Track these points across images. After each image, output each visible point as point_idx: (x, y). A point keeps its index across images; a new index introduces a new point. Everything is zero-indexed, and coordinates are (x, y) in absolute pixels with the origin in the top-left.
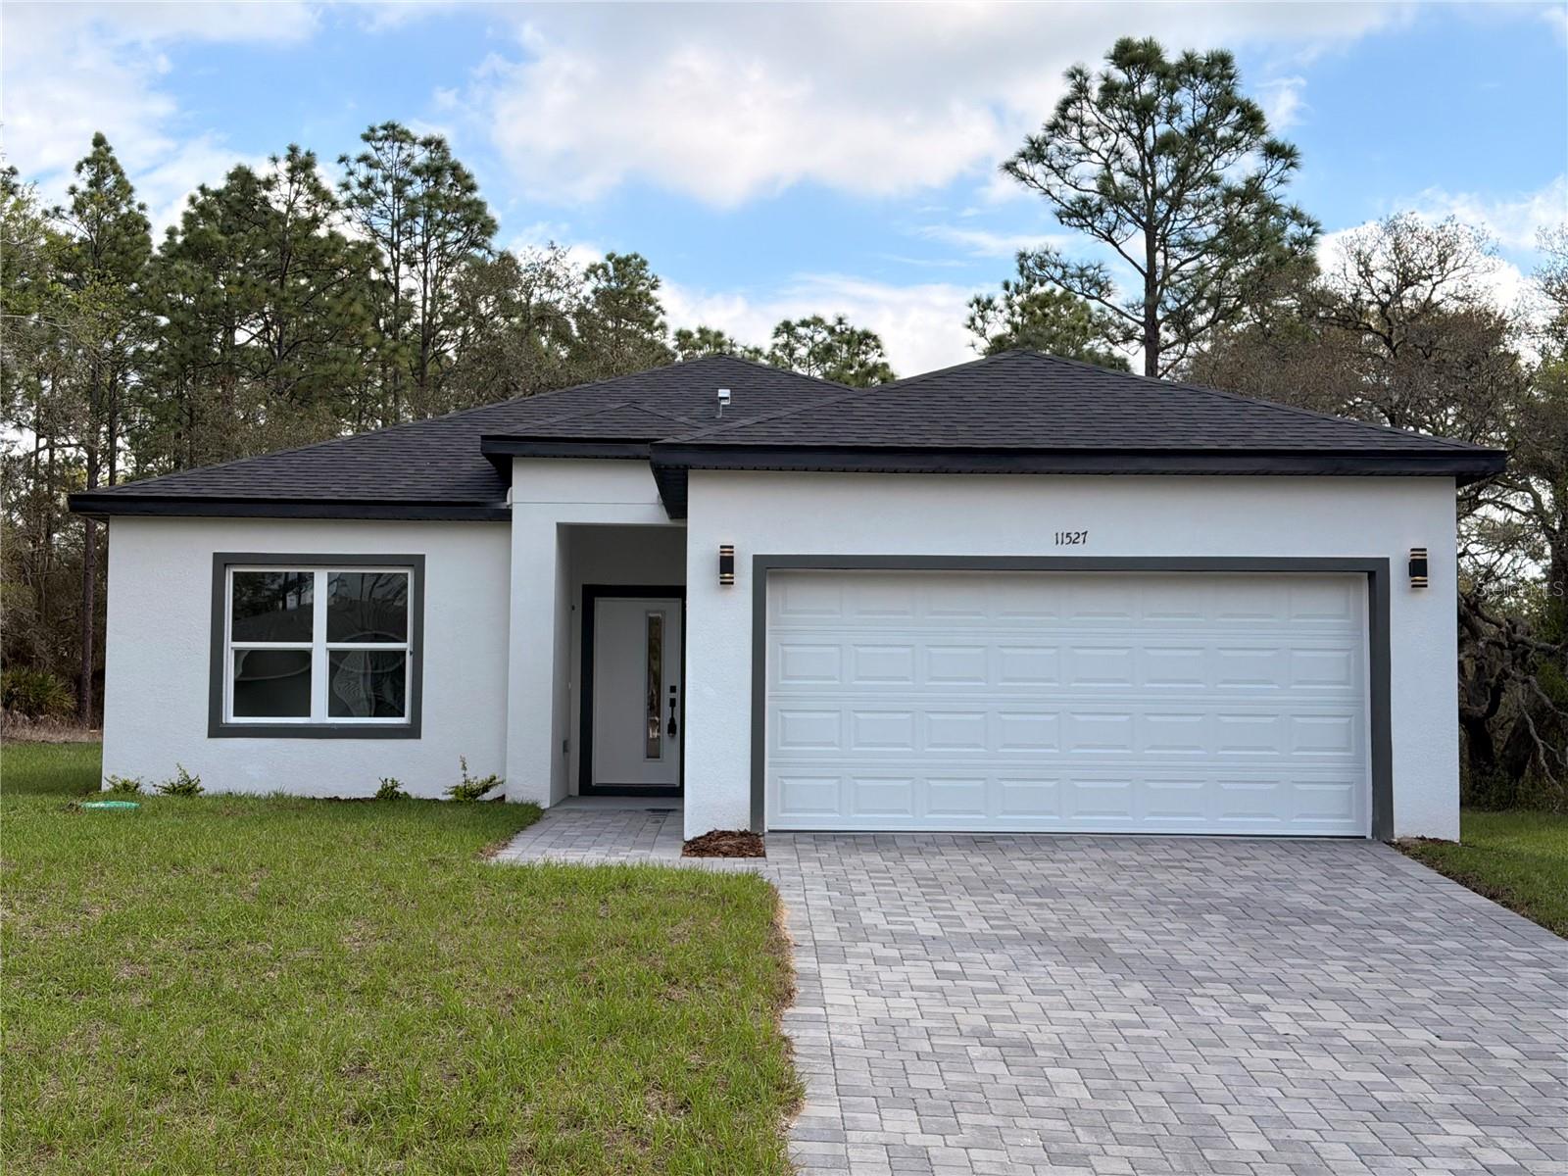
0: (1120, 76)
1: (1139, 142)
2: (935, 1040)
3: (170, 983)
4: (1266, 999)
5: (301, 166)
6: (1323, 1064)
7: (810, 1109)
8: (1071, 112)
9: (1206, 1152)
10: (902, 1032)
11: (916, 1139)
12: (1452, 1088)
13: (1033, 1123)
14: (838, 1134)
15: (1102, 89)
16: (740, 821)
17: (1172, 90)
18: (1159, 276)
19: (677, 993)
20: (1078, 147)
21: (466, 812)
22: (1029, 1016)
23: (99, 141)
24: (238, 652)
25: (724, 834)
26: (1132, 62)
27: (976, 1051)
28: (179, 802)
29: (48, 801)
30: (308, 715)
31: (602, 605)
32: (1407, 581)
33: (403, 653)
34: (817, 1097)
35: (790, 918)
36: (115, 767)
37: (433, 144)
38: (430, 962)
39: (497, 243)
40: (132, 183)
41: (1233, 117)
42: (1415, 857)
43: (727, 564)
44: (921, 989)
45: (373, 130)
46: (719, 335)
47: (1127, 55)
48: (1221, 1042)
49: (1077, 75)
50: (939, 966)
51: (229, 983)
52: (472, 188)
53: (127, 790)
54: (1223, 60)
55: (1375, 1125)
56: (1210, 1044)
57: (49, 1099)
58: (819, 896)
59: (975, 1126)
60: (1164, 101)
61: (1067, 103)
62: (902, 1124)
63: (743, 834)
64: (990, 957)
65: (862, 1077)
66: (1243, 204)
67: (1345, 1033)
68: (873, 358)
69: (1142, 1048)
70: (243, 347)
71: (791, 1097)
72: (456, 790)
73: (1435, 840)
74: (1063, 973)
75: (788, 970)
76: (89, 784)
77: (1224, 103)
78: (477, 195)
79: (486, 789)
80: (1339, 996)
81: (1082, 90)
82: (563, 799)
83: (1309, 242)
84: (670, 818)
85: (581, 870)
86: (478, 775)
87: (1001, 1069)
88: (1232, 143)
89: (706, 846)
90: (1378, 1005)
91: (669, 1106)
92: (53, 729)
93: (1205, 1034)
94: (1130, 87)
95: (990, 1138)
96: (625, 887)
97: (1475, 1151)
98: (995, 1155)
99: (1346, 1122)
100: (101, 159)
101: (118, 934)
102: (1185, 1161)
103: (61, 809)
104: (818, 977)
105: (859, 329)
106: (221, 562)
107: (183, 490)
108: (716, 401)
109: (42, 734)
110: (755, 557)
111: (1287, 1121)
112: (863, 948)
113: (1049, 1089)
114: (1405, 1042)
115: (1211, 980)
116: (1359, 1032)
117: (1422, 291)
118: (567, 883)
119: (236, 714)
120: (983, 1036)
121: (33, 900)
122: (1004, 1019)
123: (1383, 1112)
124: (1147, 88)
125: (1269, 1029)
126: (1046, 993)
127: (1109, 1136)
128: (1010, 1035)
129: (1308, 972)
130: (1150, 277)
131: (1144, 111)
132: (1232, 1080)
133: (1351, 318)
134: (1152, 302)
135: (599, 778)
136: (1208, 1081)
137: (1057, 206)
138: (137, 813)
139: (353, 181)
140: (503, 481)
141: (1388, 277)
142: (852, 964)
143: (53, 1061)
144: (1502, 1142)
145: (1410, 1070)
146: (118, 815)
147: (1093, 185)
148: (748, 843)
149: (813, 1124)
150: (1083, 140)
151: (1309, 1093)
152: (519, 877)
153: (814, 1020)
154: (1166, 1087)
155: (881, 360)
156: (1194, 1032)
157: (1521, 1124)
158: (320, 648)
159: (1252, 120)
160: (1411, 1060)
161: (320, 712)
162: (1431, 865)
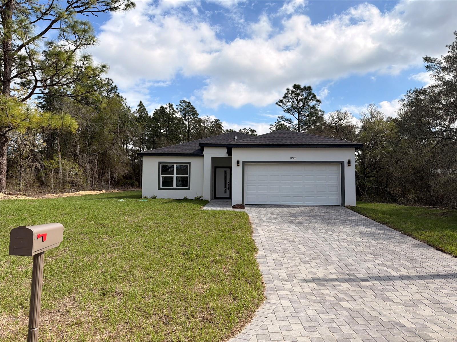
0: (294, 90)
1: (297, 100)
2: (278, 240)
3: (152, 229)
4: (332, 233)
5: (171, 106)
6: (344, 244)
7: (259, 252)
8: (287, 95)
9: (329, 261)
10: (273, 239)
11: (278, 258)
12: (367, 249)
13: (298, 255)
14: (265, 257)
15: (291, 92)
16: (241, 203)
17: (302, 92)
18: (300, 120)
19: (235, 232)
20: (287, 101)
21: (198, 201)
22: (293, 236)
23: (141, 102)
24: (162, 177)
25: (238, 205)
26: (296, 88)
27: (285, 242)
28: (153, 200)
29: (133, 200)
30: (173, 186)
31: (217, 169)
32: (347, 165)
33: (187, 177)
34: (260, 250)
35: (250, 218)
36: (144, 194)
37: (189, 103)
38: (194, 226)
39: (199, 117)
40: (146, 108)
41: (311, 96)
42: (349, 209)
43: (238, 163)
44: (274, 231)
45: (181, 101)
46: (233, 130)
47: (295, 86)
48: (326, 241)
49: (288, 89)
50: (277, 227)
51: (162, 229)
52: (195, 109)
53: (146, 198)
54: (310, 87)
55: (356, 255)
56: (325, 241)
57: (132, 250)
58: (254, 215)
59: (288, 256)
60: (301, 94)
61: (286, 94)
62: (275, 255)
63: (241, 205)
64: (284, 225)
65: (267, 247)
66: (313, 109)
67: (347, 239)
68: (255, 133)
69: (313, 242)
70: (163, 133)
71: (256, 250)
72: (196, 198)
73: (352, 206)
74: (297, 228)
75: (252, 228)
76: (140, 197)
77: (310, 94)
78: (196, 110)
79: (200, 198)
80: (344, 232)
81: (288, 92)
82: (212, 199)
83: (323, 115)
84: (229, 202)
85: (216, 211)
86: (199, 196)
87: (290, 245)
88: (311, 100)
89: (235, 207)
90: (351, 234)
91: (236, 252)
92: (135, 189)
93: (323, 239)
94: (296, 92)
95: (291, 258)
96: (224, 214)
97: (374, 260)
98: (293, 262)
99: (351, 255)
100: (141, 104)
101: (144, 221)
102: (326, 263)
103: (135, 201)
104: (257, 229)
105: (253, 129)
106: (160, 163)
107: (154, 152)
108: (235, 138)
109: (134, 189)
110: (243, 162)
111: (341, 255)
112: (264, 224)
113: (299, 249)
114: (357, 241)
115: (322, 230)
116: (349, 239)
117: (341, 122)
118: (215, 213)
119: (162, 186)
120: (286, 240)
121: (130, 216)
122: (289, 236)
123: (357, 253)
124: (298, 92)
125: (334, 238)
126: (295, 232)
127: (311, 258)
128: (291, 239)
129: (338, 228)
130: (298, 120)
131: (298, 95)
132: (330, 248)
133: (330, 126)
134: (299, 124)
135: (217, 196)
136: (325, 247)
137: (284, 109)
138: (147, 201)
139: (178, 108)
140: (202, 150)
141: (337, 120)
142: (262, 227)
143: (133, 244)
144: (378, 258)
145: (359, 246)
146: (144, 202)
147: (290, 106)
148: (242, 206)
149: (260, 256)
150: (288, 99)
151: (343, 250)
152: (207, 212)
153: (257, 236)
154: (319, 249)
155: (256, 134)
156: (321, 239)
157: (381, 255)
158: (175, 176)
159: (314, 96)
160: (359, 244)
161: (175, 186)
162: (352, 210)
